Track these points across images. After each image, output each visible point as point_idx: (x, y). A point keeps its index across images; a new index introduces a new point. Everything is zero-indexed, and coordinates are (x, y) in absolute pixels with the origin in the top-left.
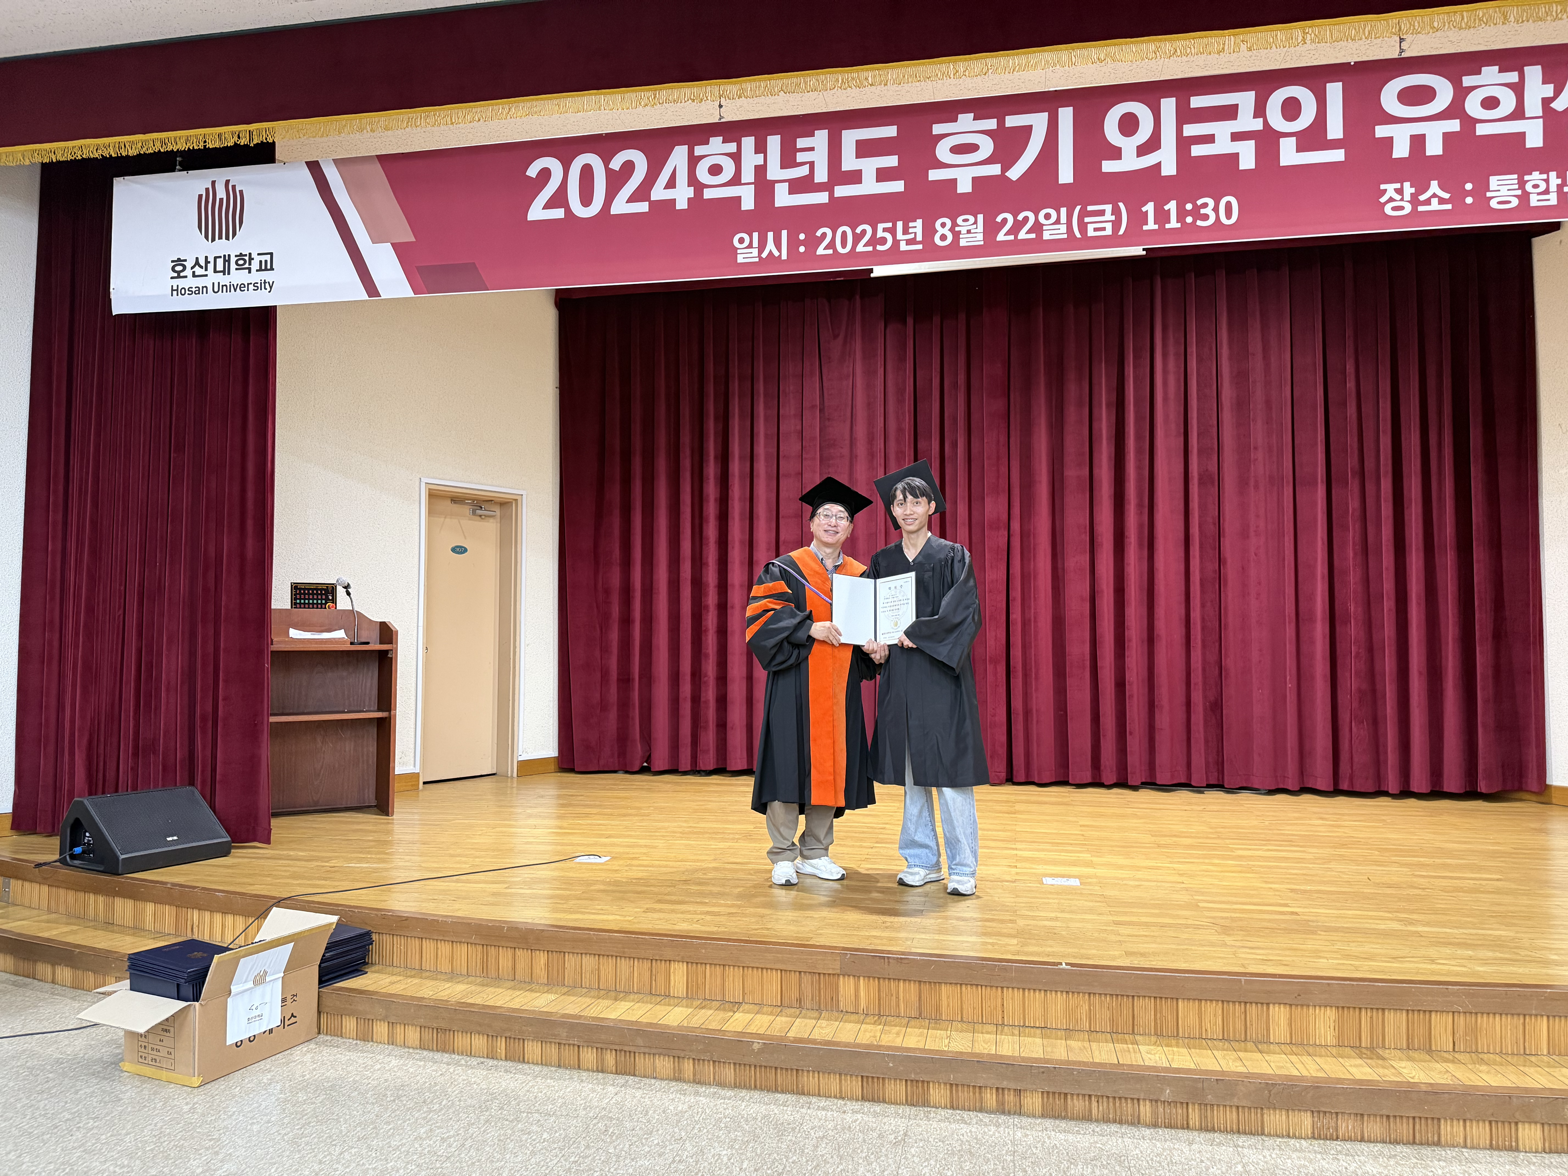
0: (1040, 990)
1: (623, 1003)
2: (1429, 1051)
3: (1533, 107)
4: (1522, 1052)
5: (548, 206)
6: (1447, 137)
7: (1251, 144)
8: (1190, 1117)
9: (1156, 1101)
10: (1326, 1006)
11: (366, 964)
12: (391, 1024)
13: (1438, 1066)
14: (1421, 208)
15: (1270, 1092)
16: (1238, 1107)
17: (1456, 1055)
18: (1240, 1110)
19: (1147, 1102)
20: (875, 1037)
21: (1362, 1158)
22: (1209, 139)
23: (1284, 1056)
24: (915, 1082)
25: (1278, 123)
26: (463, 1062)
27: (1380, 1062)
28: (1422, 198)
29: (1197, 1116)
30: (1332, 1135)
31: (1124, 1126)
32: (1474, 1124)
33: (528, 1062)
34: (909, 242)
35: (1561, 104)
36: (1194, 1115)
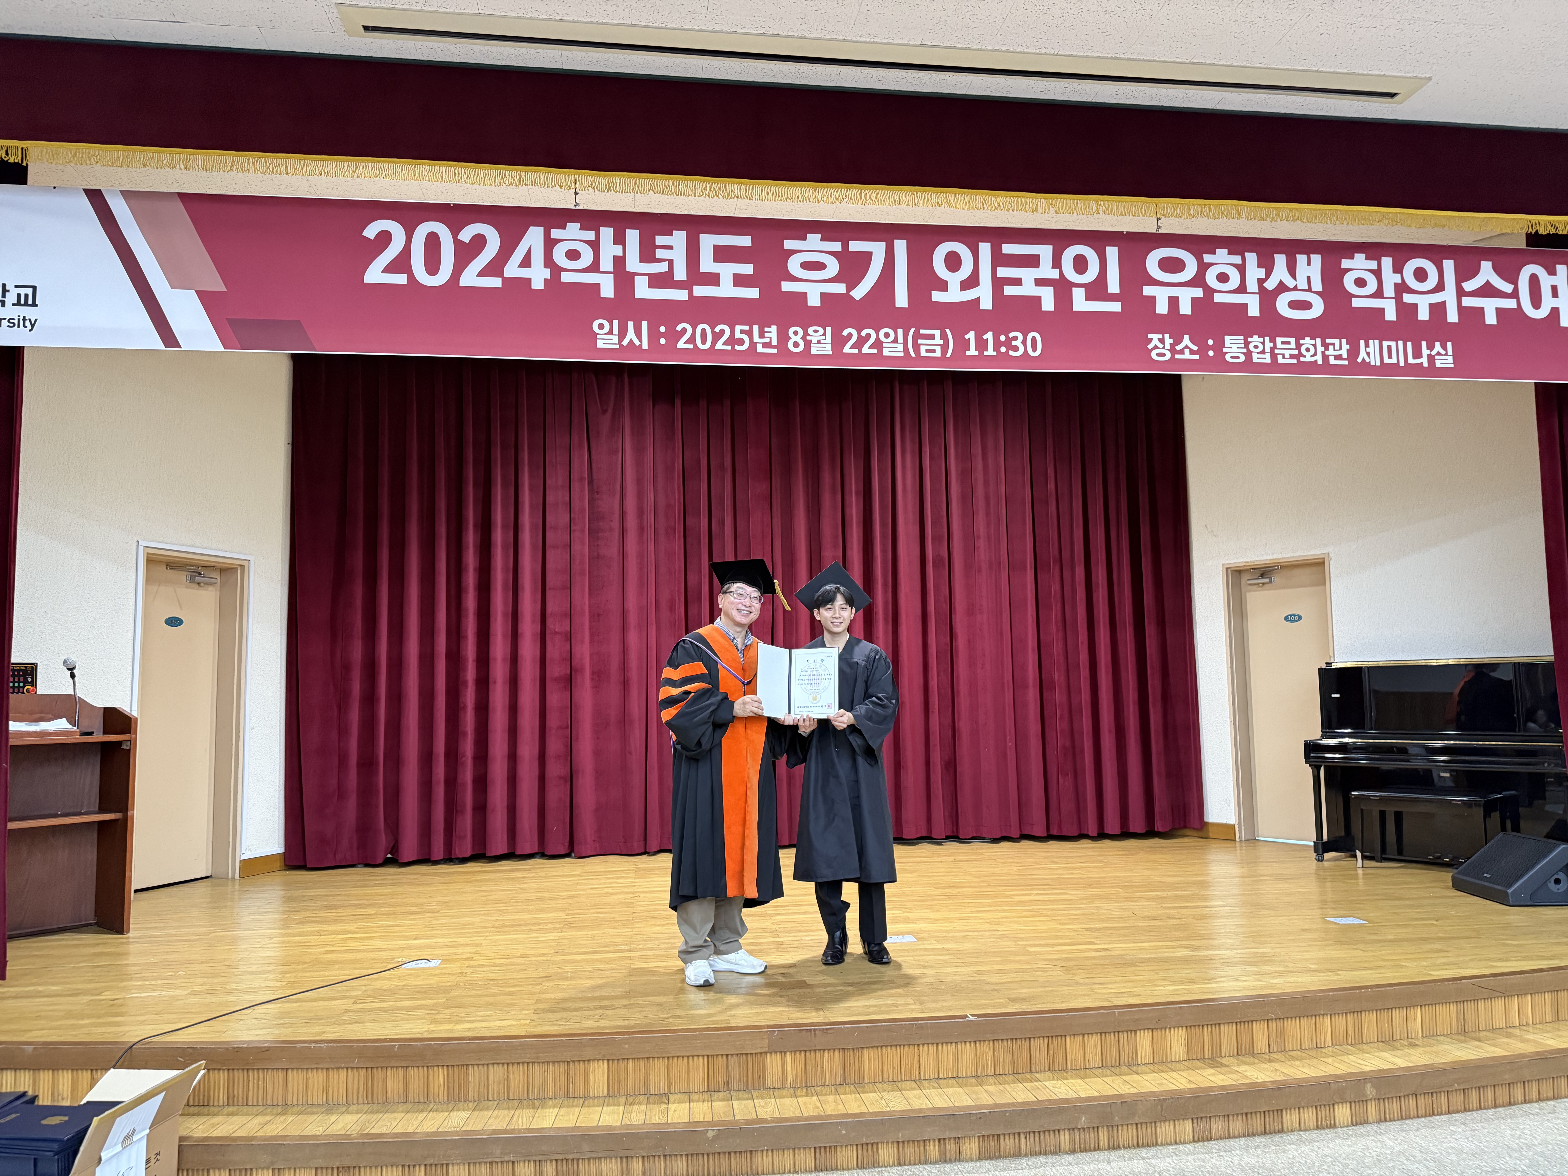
0: (952, 1043)
1: (545, 1110)
2: (1253, 1054)
3: (1252, 285)
4: (1315, 1046)
5: (388, 270)
6: (1194, 300)
7: (1051, 290)
8: (1101, 1138)
9: (1073, 1129)
10: (1178, 1027)
13: (1266, 1066)
14: (1178, 356)
15: (1162, 1106)
16: (1137, 1124)
17: (1276, 1056)
18: (1139, 1126)
19: (1067, 1132)
20: (818, 1108)
21: (1238, 1152)
22: (1018, 282)
23: (1155, 1074)
24: (864, 1147)
25: (1071, 275)
29: (1106, 1137)
30: (1207, 1136)
31: (1050, 1156)
32: (1306, 1110)
34: (765, 345)
35: (1270, 285)
36: (1103, 1136)
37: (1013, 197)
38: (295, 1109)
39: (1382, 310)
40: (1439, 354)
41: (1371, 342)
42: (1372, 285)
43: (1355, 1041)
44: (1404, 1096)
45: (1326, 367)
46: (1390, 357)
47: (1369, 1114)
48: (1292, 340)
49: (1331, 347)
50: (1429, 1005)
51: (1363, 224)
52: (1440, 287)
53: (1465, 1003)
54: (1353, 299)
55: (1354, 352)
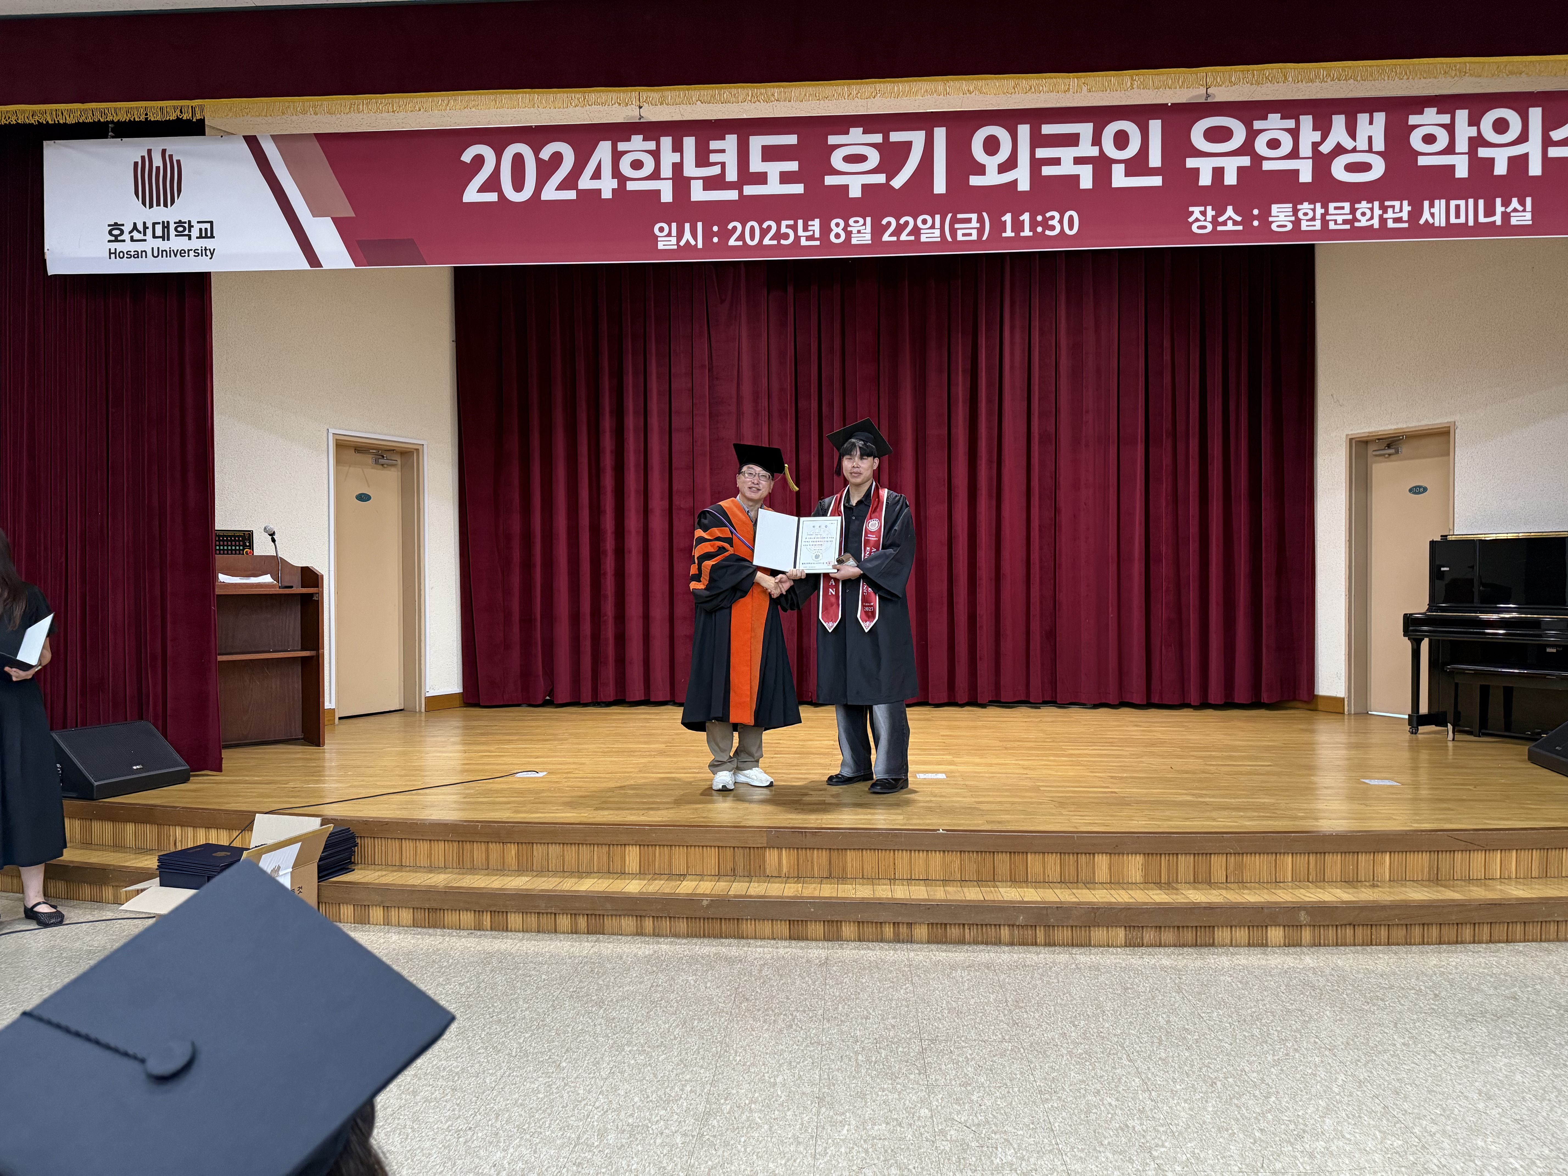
0: (923, 851)
1: (587, 880)
2: (1209, 883)
3: (1306, 149)
4: (1274, 881)
5: (482, 189)
6: (1240, 169)
7: (1090, 167)
8: (1038, 936)
9: (1013, 926)
10: (1136, 854)
11: (351, 863)
12: (386, 909)
13: (1214, 891)
14: (1220, 228)
15: (1095, 914)
16: (1072, 926)
17: (1228, 885)
18: (1074, 928)
19: (1006, 927)
20: (797, 891)
21: (1160, 956)
22: (1056, 161)
23: (1105, 891)
24: (830, 922)
25: (1111, 151)
26: (455, 934)
27: (1175, 891)
28: (1221, 219)
29: (1043, 935)
30: (1139, 944)
31: (990, 946)
32: (1238, 929)
33: (511, 931)
34: (809, 238)
35: (1326, 148)
36: (1040, 934)
37: (1045, 79)
38: (408, 869)
39: (1453, 167)
40: (1515, 210)
41: (1437, 202)
42: (1443, 140)
43: (1316, 879)
44: (1341, 925)
45: (1383, 231)
46: (1458, 216)
47: (1303, 938)
48: (1347, 205)
49: (1390, 210)
50: (1398, 852)
51: (1424, 78)
52: (1523, 138)
53: (1440, 853)
54: (1420, 158)
55: (1416, 213)
